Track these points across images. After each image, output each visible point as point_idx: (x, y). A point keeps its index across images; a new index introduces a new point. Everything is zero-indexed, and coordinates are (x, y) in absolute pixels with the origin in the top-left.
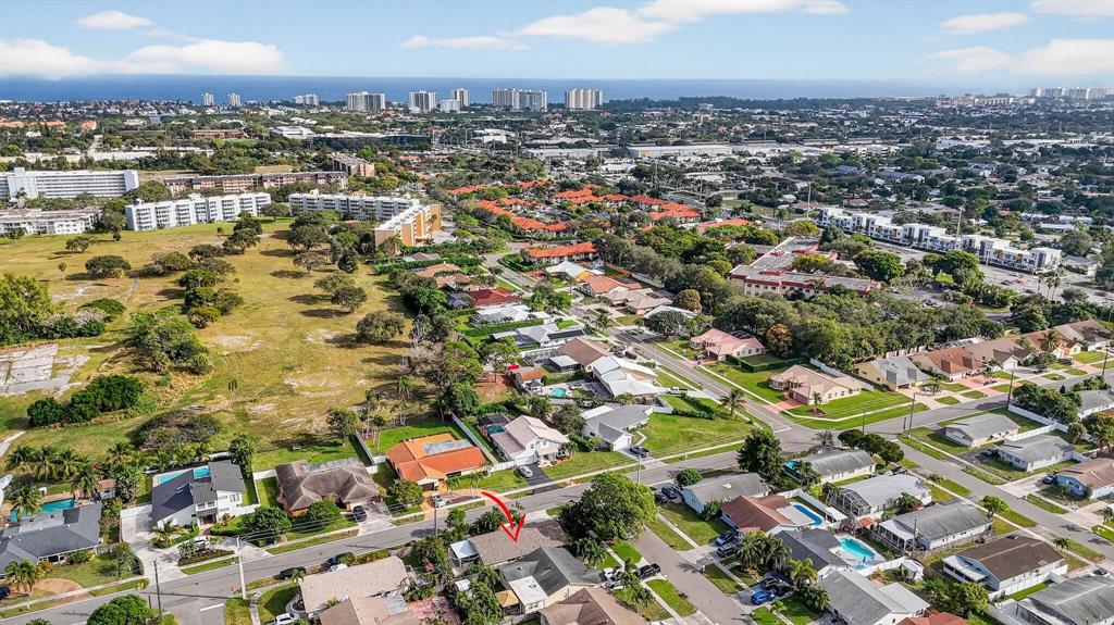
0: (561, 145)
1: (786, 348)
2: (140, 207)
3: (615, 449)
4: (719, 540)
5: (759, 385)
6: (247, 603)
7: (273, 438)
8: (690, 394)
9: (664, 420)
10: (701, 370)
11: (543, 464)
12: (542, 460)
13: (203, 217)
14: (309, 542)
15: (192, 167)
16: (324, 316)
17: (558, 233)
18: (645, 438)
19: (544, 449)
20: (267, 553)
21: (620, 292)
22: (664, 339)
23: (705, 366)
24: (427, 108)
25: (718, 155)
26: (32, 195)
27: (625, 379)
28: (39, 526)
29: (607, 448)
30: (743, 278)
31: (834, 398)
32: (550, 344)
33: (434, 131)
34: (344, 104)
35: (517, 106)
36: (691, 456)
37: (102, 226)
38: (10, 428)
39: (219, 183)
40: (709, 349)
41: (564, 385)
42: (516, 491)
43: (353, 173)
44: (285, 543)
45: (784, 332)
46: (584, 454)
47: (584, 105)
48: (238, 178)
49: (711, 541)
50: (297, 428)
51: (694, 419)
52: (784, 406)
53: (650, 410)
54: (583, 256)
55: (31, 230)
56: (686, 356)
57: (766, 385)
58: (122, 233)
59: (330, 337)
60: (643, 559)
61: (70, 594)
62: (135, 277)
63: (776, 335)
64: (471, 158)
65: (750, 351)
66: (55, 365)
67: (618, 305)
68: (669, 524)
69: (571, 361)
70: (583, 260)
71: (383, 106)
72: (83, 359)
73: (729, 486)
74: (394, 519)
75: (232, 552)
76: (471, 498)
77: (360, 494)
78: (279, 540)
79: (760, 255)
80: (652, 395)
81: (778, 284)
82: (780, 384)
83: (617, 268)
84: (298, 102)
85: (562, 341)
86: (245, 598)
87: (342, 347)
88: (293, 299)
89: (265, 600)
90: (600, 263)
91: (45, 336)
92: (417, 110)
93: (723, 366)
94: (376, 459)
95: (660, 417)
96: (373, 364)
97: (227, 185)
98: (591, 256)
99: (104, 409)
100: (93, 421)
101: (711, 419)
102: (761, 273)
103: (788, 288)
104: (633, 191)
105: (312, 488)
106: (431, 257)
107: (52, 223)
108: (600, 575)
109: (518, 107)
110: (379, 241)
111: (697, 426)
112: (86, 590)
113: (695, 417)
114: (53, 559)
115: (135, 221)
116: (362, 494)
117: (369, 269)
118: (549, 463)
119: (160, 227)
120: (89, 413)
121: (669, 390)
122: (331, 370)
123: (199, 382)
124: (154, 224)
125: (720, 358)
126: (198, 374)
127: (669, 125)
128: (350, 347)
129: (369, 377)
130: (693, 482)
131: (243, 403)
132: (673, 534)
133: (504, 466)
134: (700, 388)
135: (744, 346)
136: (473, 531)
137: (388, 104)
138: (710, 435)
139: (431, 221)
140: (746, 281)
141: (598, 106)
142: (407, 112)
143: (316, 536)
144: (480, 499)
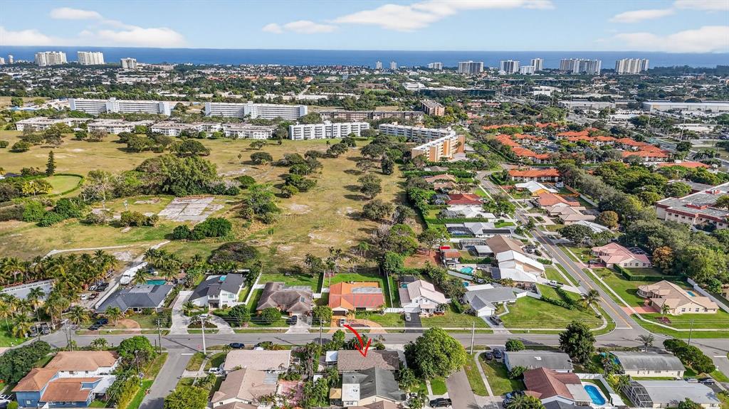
0: (589, 99)
1: (667, 267)
2: (297, 126)
3: (479, 315)
4: (509, 395)
5: (628, 291)
6: (204, 357)
7: (280, 266)
8: (564, 288)
9: (531, 303)
10: (588, 272)
11: (424, 315)
12: (423, 312)
13: (329, 134)
14: (258, 330)
15: (343, 105)
16: (355, 199)
17: (542, 160)
18: (508, 312)
19: (425, 304)
20: (233, 331)
21: (560, 206)
22: (573, 246)
23: (593, 269)
24: (511, 72)
25: (720, 111)
26: (254, 117)
27: (514, 268)
28: (140, 291)
29: (473, 313)
30: (665, 207)
31: (687, 312)
32: (483, 236)
33: (503, 87)
34: (457, 68)
35: (576, 70)
36: (532, 332)
37: (276, 136)
38: (166, 238)
39: (348, 116)
40: (602, 258)
41: (474, 266)
42: (394, 328)
43: (431, 113)
44: (246, 328)
45: (667, 252)
46: (456, 314)
47: (631, 70)
48: (360, 113)
49: (504, 394)
50: (295, 263)
51: (555, 306)
52: (639, 310)
53: (523, 294)
54: (550, 179)
55: (241, 135)
56: (583, 260)
57: (634, 292)
58: (283, 141)
59: (350, 212)
60: (447, 393)
61: (133, 330)
62: (275, 165)
63: (660, 255)
64: (515, 105)
65: (637, 265)
66: (206, 208)
67: (555, 216)
68: (483, 375)
69: (487, 249)
70: (549, 181)
71: (482, 70)
72: (221, 207)
73: (539, 359)
74: (311, 328)
75: (216, 327)
76: (363, 326)
77: (298, 308)
78: (243, 325)
79: (694, 191)
80: (531, 283)
81: (694, 216)
82: (645, 293)
83: (571, 189)
84: (430, 67)
85: (492, 236)
86: (205, 353)
87: (353, 219)
88: (345, 187)
89: (214, 357)
90: (561, 185)
91: (210, 193)
92: (503, 72)
93: (606, 271)
94: (323, 290)
95: (530, 299)
96: (363, 232)
97: (353, 116)
98: (556, 179)
99: (208, 235)
100: (201, 241)
101: (569, 309)
102: (685, 206)
103: (704, 220)
104: (621, 135)
105: (275, 299)
106: (440, 169)
107: (252, 132)
108: (402, 395)
109: (577, 72)
110: (413, 156)
111: (554, 311)
112: (141, 329)
113: (557, 304)
114: (136, 310)
115: (293, 134)
116: (300, 309)
117: (401, 174)
118: (427, 315)
119: (306, 139)
120: (200, 236)
121: (549, 281)
122: (338, 232)
123: (264, 228)
124: (302, 137)
125: (608, 266)
126: (266, 223)
127: (694, 87)
128: (357, 220)
129: (355, 240)
130: (516, 350)
131: (279, 243)
132: (480, 381)
133: (395, 310)
134: (577, 285)
135: (631, 259)
136: (345, 346)
137: (485, 68)
138: (559, 320)
139: (456, 146)
140: (667, 210)
141: (643, 71)
142: (496, 74)
143: (264, 328)
144: (368, 328)
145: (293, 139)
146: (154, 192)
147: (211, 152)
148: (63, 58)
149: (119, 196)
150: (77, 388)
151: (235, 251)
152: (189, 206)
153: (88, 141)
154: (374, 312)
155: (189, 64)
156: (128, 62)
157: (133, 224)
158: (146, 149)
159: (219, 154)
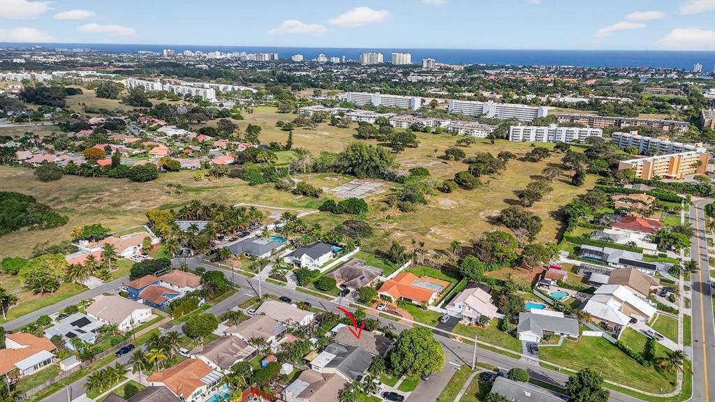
2: (517, 127)
3: (521, 339)
6: (258, 301)
8: (661, 341)
9: (600, 344)
11: (464, 322)
16: (512, 204)
18: (560, 345)
20: (294, 288)
28: (260, 242)
29: (515, 335)
32: (614, 265)
38: (318, 208)
41: (572, 292)
44: (306, 288)
46: (498, 331)
53: (598, 334)
60: (408, 393)
61: (235, 268)
66: (371, 190)
68: (463, 390)
69: (605, 279)
72: (383, 192)
73: (529, 395)
74: (353, 303)
75: (287, 282)
76: (399, 315)
77: (353, 284)
78: (305, 286)
86: (260, 298)
99: (346, 211)
101: (640, 363)
105: (342, 271)
106: (643, 188)
107: (471, 130)
110: (619, 169)
111: (618, 360)
112: (239, 270)
113: (629, 355)
114: (246, 255)
115: (511, 135)
117: (592, 187)
118: (467, 323)
119: (524, 140)
121: (646, 330)
124: (521, 139)
130: (516, 379)
131: (398, 230)
132: (454, 394)
133: (439, 310)
134: (687, 344)
139: (695, 166)
143: (318, 292)
144: (400, 317)
145: (510, 140)
146: (343, 171)
147: (419, 145)
148: (380, 58)
149: (316, 171)
150: (160, 294)
151: (352, 227)
152: (359, 187)
153: (339, 127)
154: (418, 306)
155: (482, 65)
156: (428, 62)
157: (305, 194)
158: (370, 137)
159: (428, 147)
